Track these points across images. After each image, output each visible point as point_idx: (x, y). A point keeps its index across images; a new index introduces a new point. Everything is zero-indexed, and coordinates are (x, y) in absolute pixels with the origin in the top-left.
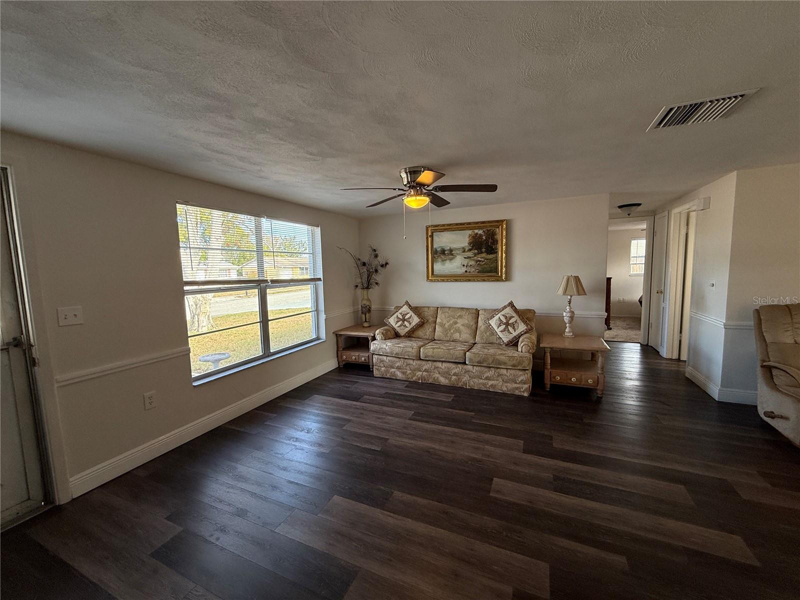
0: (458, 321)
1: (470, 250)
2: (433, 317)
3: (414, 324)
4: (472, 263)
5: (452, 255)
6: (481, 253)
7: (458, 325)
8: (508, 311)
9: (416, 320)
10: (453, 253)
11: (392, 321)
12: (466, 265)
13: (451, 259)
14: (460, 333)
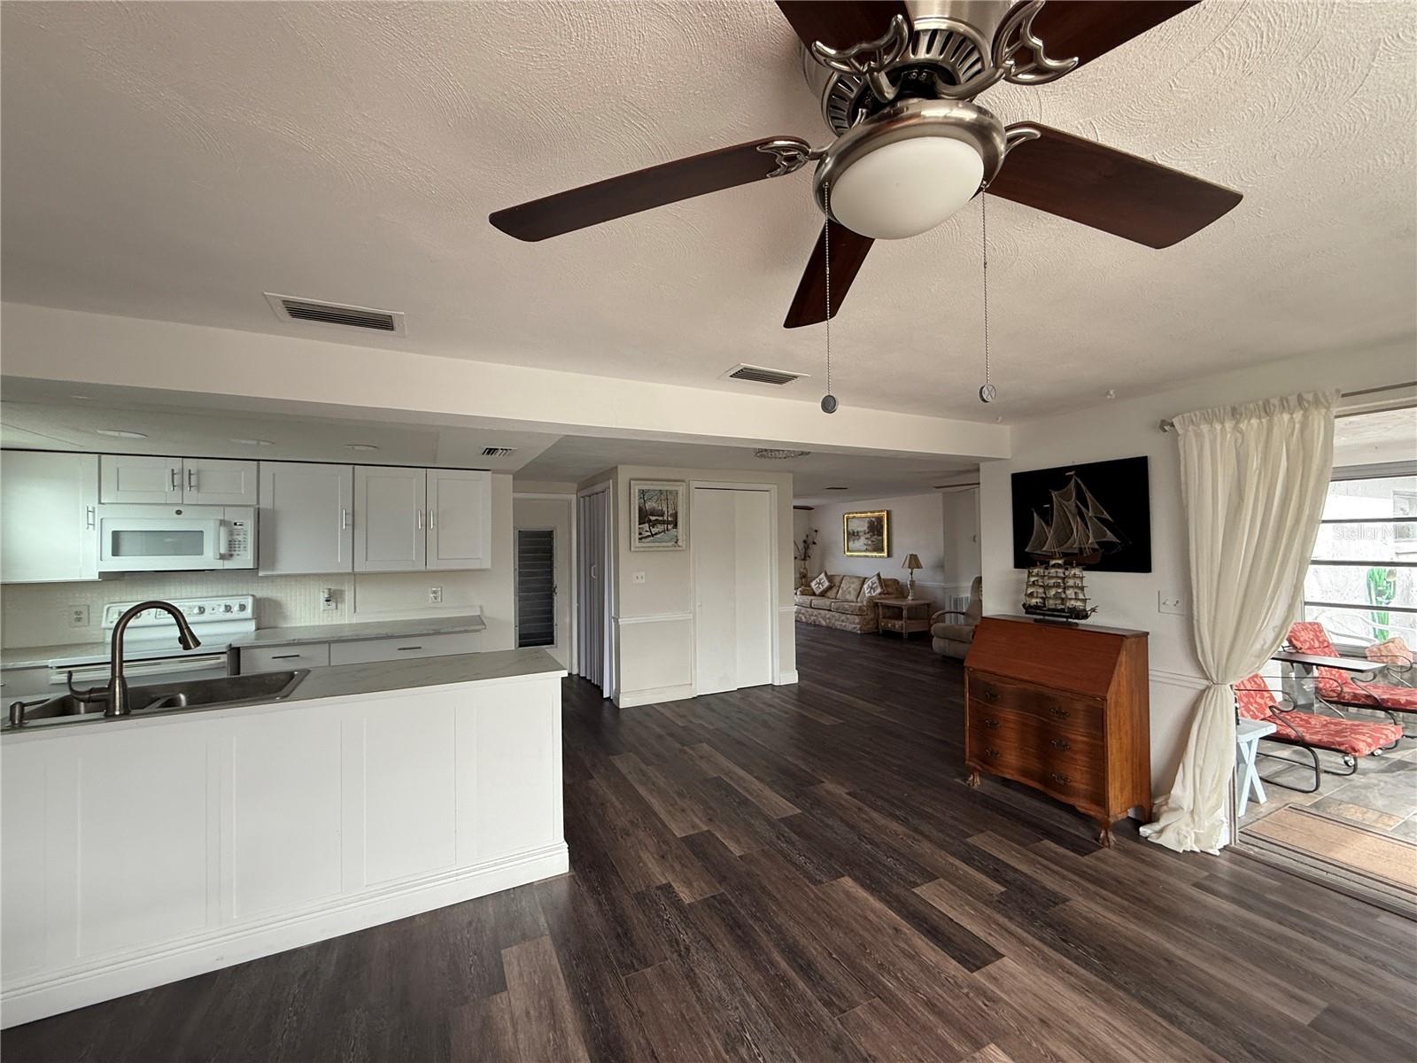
0: (852, 586)
1: (868, 533)
2: (839, 583)
3: (825, 587)
4: (870, 542)
6: (874, 535)
7: (851, 589)
8: (875, 579)
9: (827, 584)
10: (859, 534)
11: (813, 584)
12: (866, 544)
13: (858, 539)
14: (850, 594)
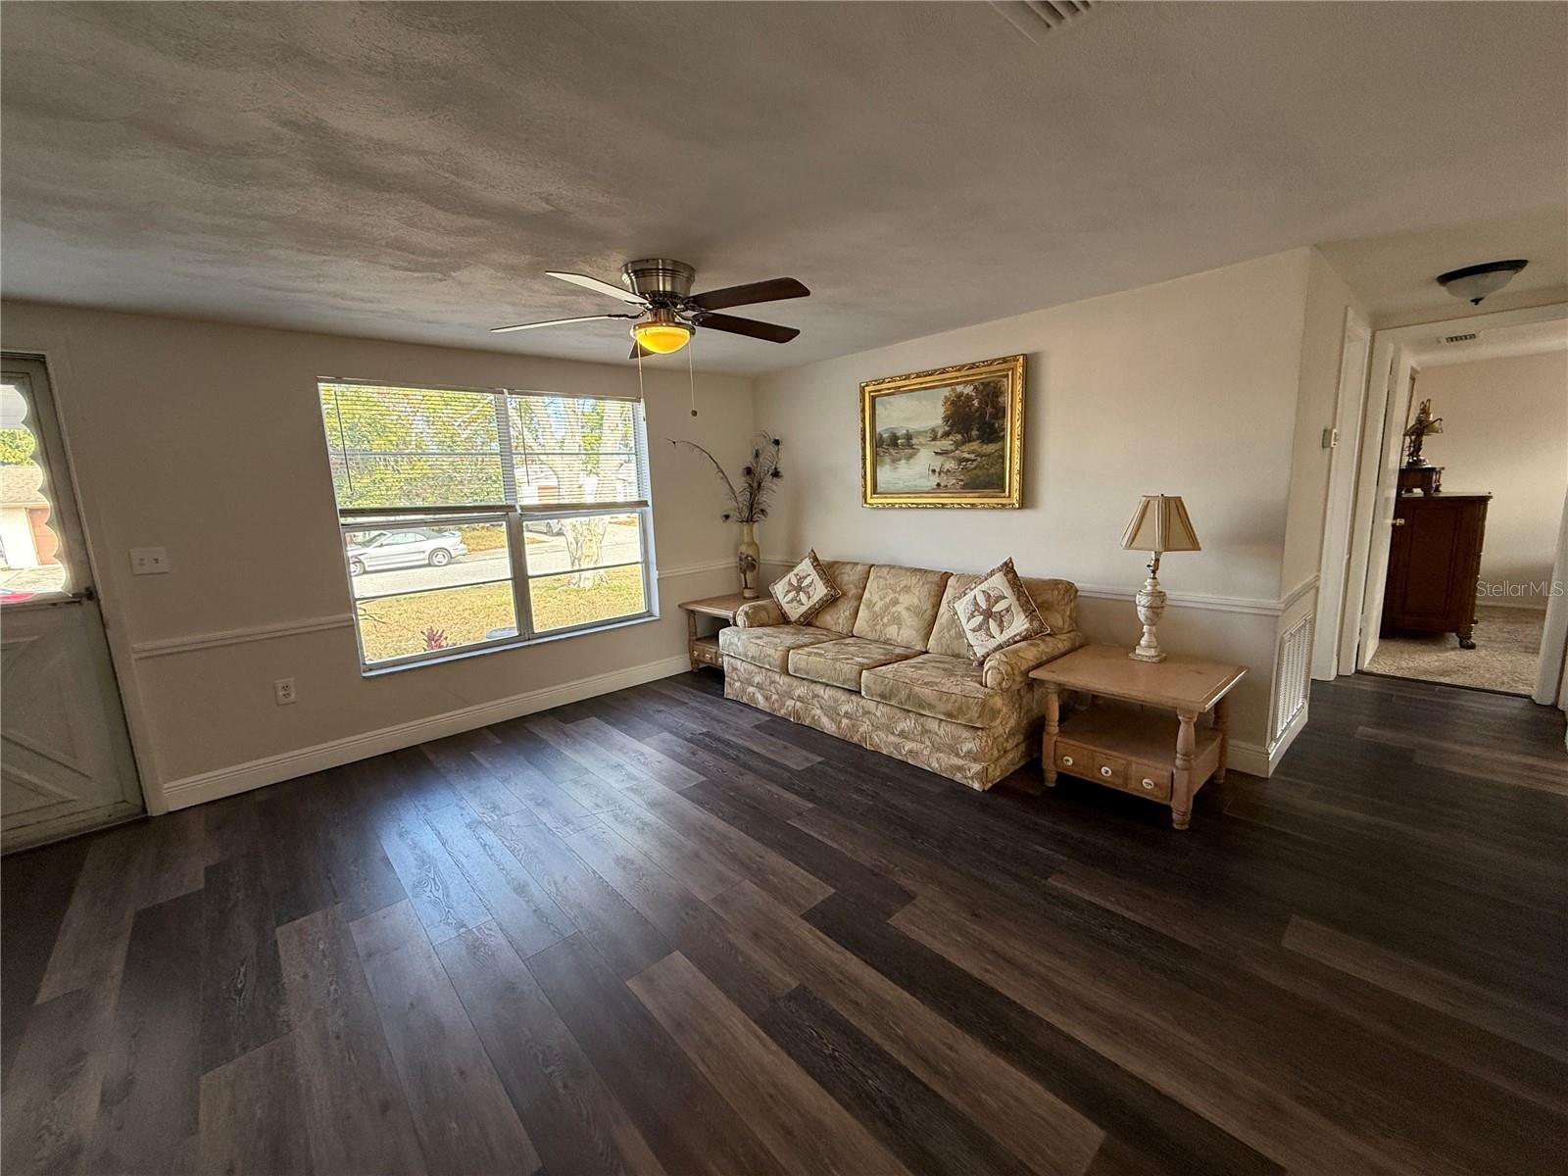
0: (901, 599)
1: (946, 434)
2: (857, 588)
3: (815, 599)
4: (951, 465)
5: (911, 446)
6: (970, 441)
7: (899, 608)
8: (999, 582)
9: (820, 591)
10: (913, 441)
11: (779, 589)
12: (938, 470)
13: (909, 458)
14: (900, 625)
